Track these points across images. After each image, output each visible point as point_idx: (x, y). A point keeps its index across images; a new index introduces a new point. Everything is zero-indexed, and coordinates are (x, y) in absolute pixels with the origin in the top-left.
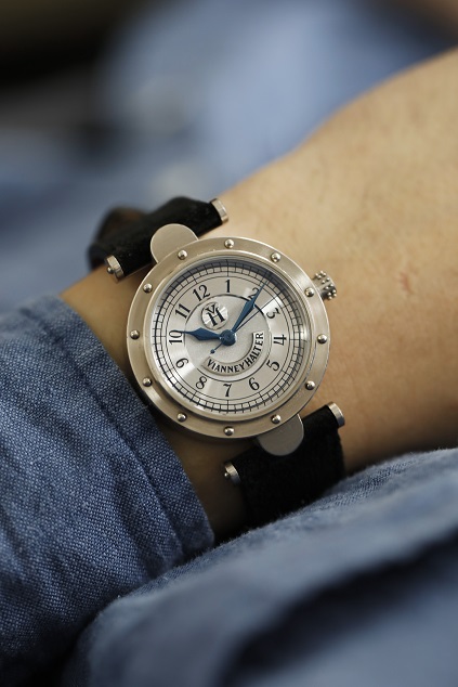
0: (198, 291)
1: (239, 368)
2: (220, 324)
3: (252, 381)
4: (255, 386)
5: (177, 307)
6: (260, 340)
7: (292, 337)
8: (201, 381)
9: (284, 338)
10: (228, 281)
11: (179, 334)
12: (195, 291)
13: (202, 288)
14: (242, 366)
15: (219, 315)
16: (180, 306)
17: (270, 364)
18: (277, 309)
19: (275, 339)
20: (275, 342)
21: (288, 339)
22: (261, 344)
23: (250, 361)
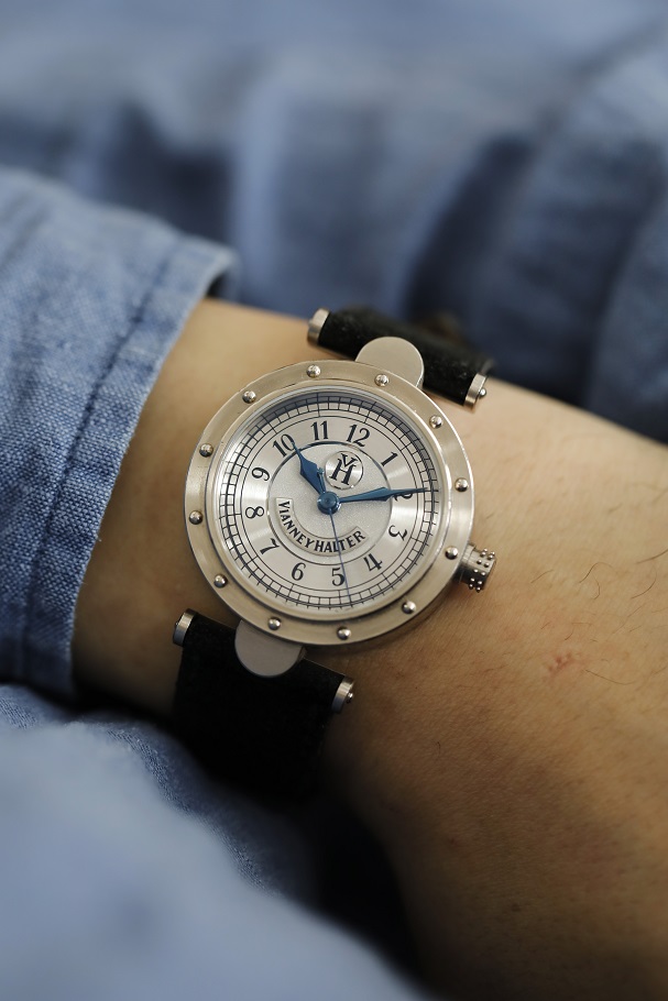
0: (357, 430)
1: (304, 541)
2: (339, 482)
3: (301, 567)
4: (297, 574)
5: (320, 422)
6: (355, 541)
7: (386, 574)
8: (256, 511)
9: (378, 566)
10: (395, 455)
11: (291, 447)
12: (354, 427)
13: (364, 433)
14: (309, 543)
15: (348, 473)
16: (325, 424)
17: (335, 572)
18: (406, 533)
19: (370, 556)
20: (365, 559)
21: (381, 570)
22: (351, 546)
23: (322, 547)
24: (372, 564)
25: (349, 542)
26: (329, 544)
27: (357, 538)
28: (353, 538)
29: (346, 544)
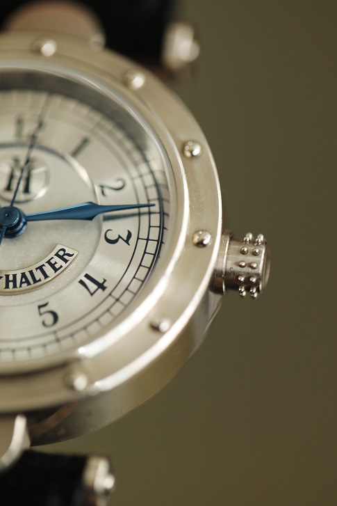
6: (60, 262)
17: (43, 310)
18: (129, 235)
19: (87, 276)
20: (81, 282)
21: (107, 291)
22: (56, 270)
23: (14, 281)
24: (92, 287)
25: (53, 266)
26: (23, 275)
27: (61, 258)
28: (56, 259)
29: (48, 269)
